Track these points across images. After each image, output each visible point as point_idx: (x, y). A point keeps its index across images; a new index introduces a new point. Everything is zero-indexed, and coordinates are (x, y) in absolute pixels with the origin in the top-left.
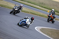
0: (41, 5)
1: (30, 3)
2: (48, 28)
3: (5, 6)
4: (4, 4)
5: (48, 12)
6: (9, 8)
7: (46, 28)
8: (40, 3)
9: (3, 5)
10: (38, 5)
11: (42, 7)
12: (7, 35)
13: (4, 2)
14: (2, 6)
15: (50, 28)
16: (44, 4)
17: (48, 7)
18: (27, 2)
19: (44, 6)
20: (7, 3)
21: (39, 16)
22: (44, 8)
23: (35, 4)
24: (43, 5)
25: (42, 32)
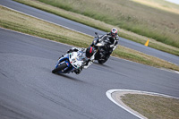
0: (124, 23)
1: (92, 16)
2: (146, 93)
3: (15, 27)
4: (13, 21)
5: (147, 45)
6: (27, 32)
7: (139, 92)
8: (123, 18)
9: (10, 23)
10: (116, 25)
11: (129, 30)
12: (21, 115)
13: (13, 13)
14: (7, 27)
15: (151, 94)
16: (135, 21)
17: (147, 31)
18: (82, 14)
19: (134, 28)
20: (22, 17)
21: (120, 56)
22: (135, 32)
23: (106, 21)
24: (130, 24)
25: (128, 104)
